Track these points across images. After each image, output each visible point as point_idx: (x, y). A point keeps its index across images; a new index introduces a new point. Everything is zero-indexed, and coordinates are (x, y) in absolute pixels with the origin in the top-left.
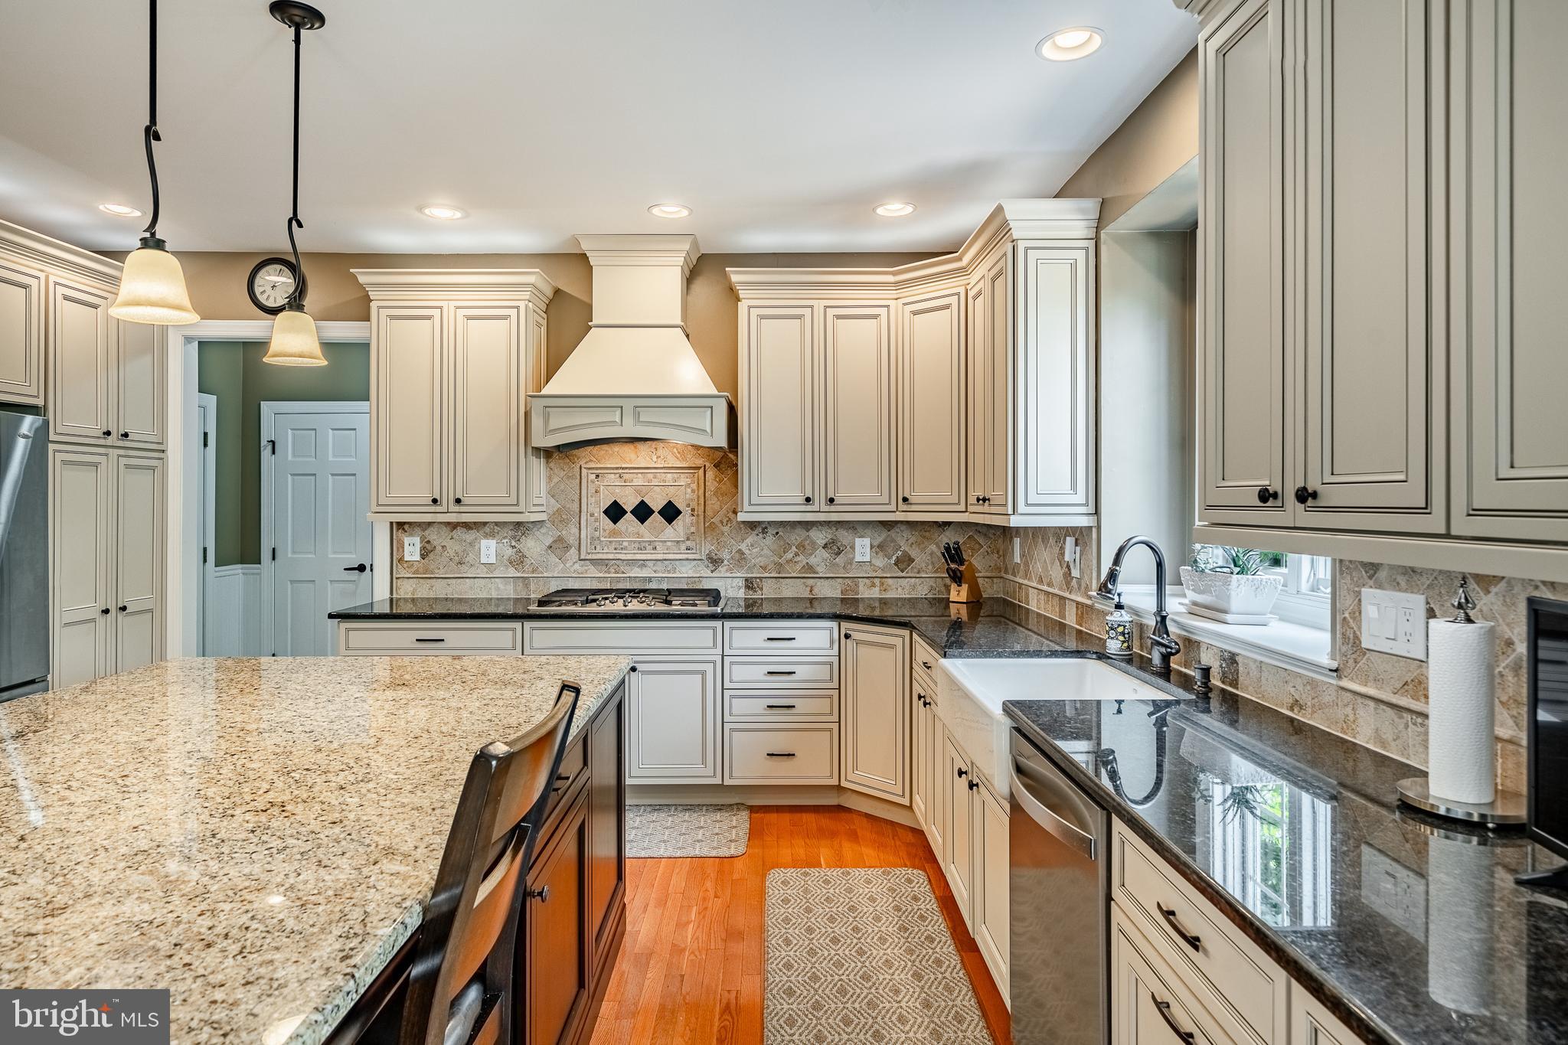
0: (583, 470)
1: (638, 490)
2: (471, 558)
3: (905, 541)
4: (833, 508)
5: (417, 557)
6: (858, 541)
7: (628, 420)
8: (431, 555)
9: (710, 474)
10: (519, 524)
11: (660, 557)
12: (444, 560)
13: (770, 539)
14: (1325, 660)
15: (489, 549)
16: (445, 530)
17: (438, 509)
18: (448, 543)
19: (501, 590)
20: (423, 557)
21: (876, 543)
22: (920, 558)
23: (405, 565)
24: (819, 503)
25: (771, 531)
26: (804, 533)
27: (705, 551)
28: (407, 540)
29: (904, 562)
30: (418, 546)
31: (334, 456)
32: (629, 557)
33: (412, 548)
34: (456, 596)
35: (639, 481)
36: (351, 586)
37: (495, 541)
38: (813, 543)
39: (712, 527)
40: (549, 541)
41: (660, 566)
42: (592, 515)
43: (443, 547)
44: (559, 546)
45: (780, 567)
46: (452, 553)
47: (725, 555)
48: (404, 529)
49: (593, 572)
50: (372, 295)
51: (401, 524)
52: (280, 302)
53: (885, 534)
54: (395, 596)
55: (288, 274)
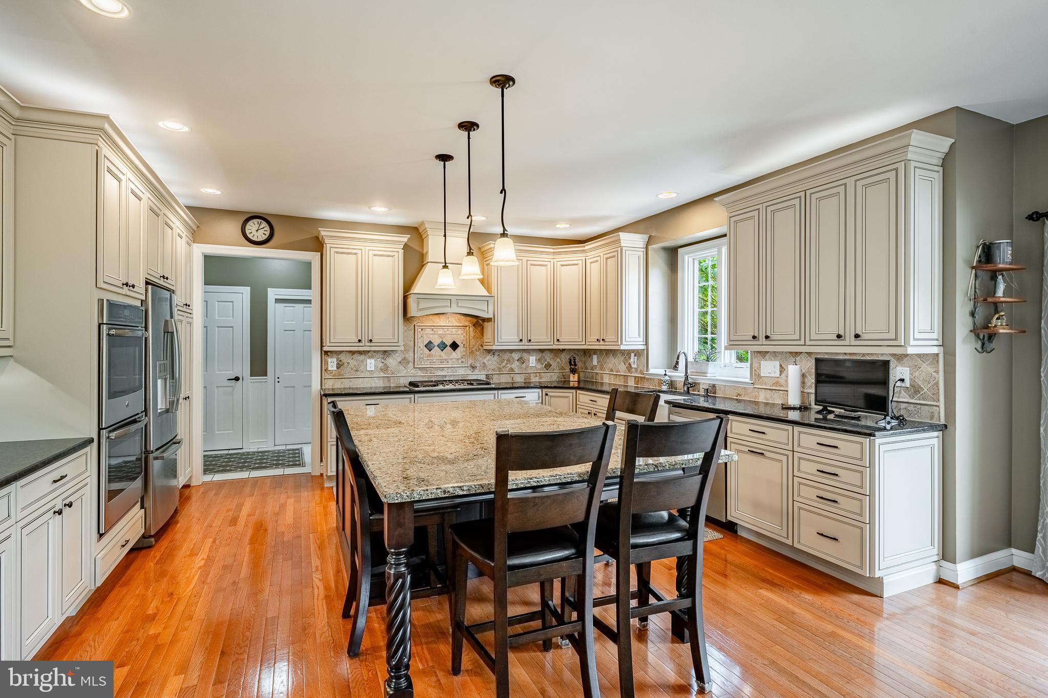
0: (416, 327)
1: (440, 336)
2: (362, 368)
3: (548, 357)
4: (530, 344)
5: (335, 368)
6: (531, 358)
7: (454, 305)
8: (342, 367)
9: (471, 329)
10: (385, 352)
11: (450, 366)
12: (349, 369)
13: (496, 358)
15: (371, 364)
16: (349, 355)
17: (360, 344)
18: (351, 361)
19: (378, 384)
20: (338, 368)
21: (538, 358)
22: (554, 364)
23: (328, 372)
24: (525, 342)
25: (497, 354)
26: (510, 355)
27: (469, 363)
28: (330, 360)
29: (548, 366)
30: (335, 363)
31: (219, 316)
32: (436, 366)
33: (332, 363)
34: (355, 386)
35: (441, 332)
36: (230, 389)
37: (373, 360)
38: (513, 359)
39: (472, 352)
40: (400, 359)
41: (450, 370)
42: (420, 347)
43: (348, 363)
44: (404, 362)
45: (500, 369)
46: (352, 366)
47: (478, 365)
48: (328, 355)
49: (420, 373)
50: (326, 241)
51: (326, 353)
52: (260, 239)
53: (541, 354)
54: (323, 387)
55: (264, 224)
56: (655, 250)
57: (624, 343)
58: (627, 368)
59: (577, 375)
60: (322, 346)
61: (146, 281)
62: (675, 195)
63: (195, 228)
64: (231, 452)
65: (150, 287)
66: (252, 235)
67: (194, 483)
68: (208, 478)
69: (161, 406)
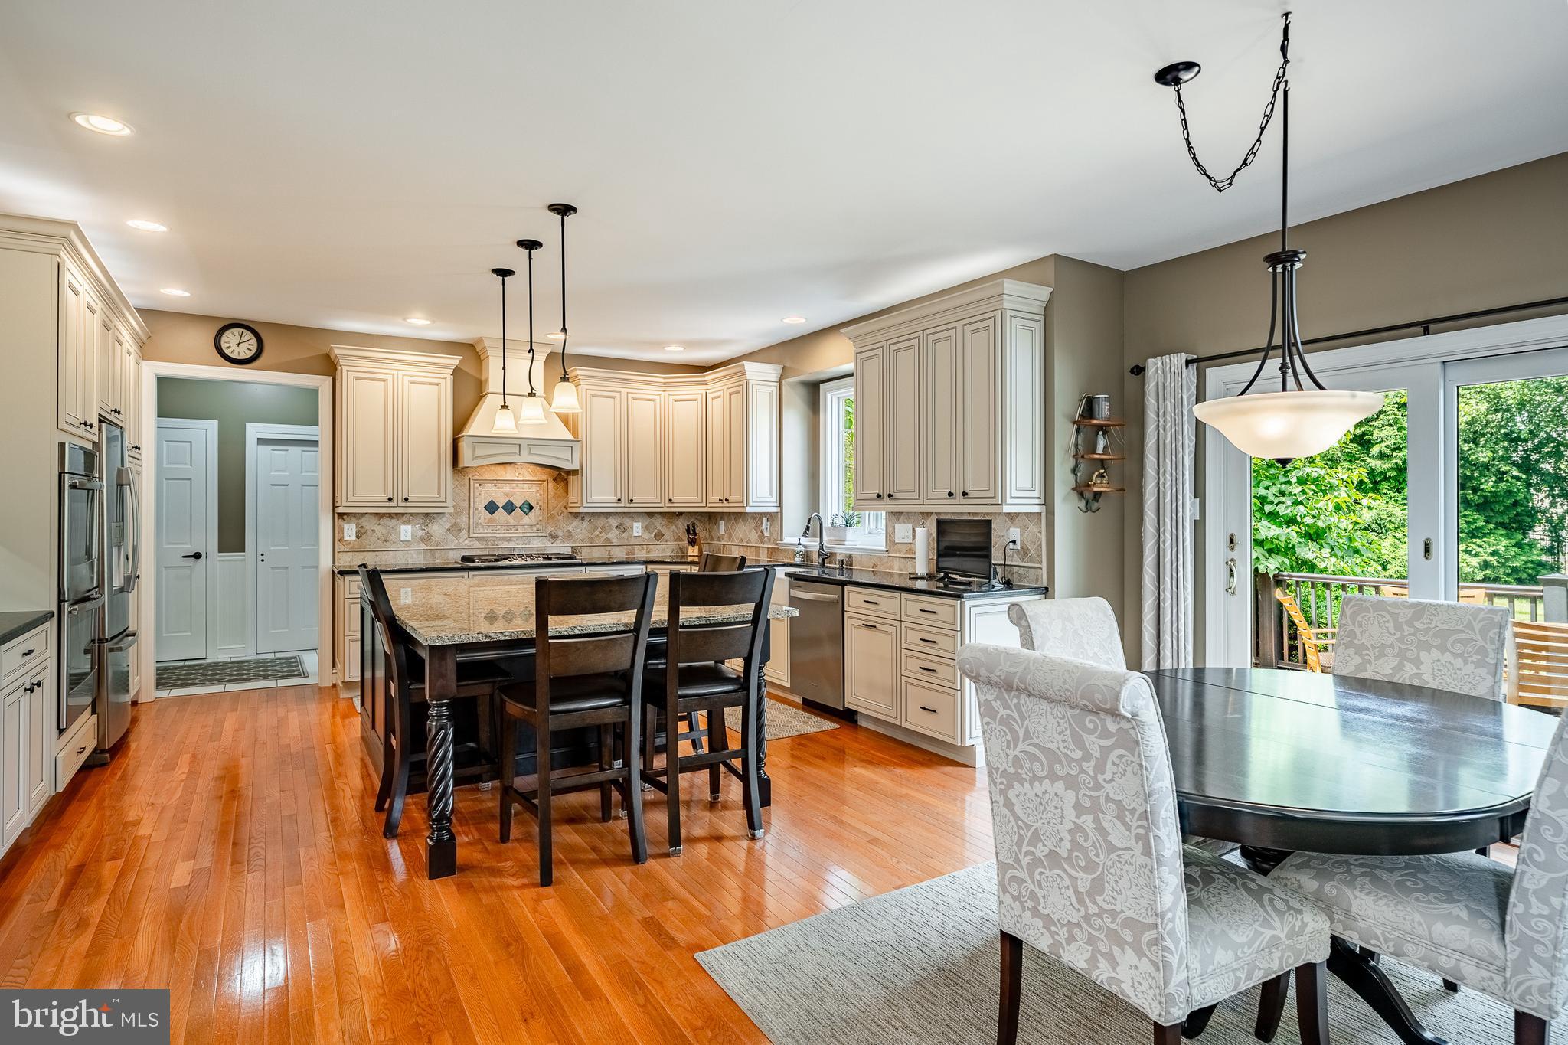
0: (472, 481)
1: (506, 493)
2: (393, 537)
3: (659, 524)
4: (632, 505)
5: (354, 538)
6: (635, 524)
7: (524, 452)
8: (364, 536)
9: (551, 485)
10: (427, 514)
11: (521, 535)
12: (374, 539)
13: (586, 523)
14: (883, 548)
15: (406, 531)
16: (374, 519)
17: (391, 504)
18: (377, 528)
19: (418, 560)
20: (358, 537)
21: (644, 525)
22: (667, 534)
23: (344, 543)
24: (625, 502)
25: (587, 519)
26: (605, 520)
27: (548, 532)
28: (346, 526)
29: (659, 536)
30: (354, 530)
31: (168, 463)
32: (501, 535)
33: (349, 531)
34: (383, 563)
35: (507, 488)
37: (410, 527)
38: (611, 525)
39: (552, 517)
40: (448, 526)
41: (520, 541)
42: (477, 509)
43: (373, 530)
44: (454, 529)
45: (591, 540)
46: (379, 535)
47: (560, 533)
48: (343, 519)
49: (477, 545)
50: (342, 362)
51: (341, 515)
52: (243, 356)
53: (649, 520)
54: (336, 564)
55: (248, 335)
56: (791, 385)
57: (751, 504)
58: (759, 536)
59: (697, 547)
60: (334, 507)
61: (99, 418)
62: (804, 320)
63: (145, 338)
64: (187, 663)
65: (104, 425)
66: (230, 350)
67: (142, 699)
68: (163, 693)
69: (118, 582)
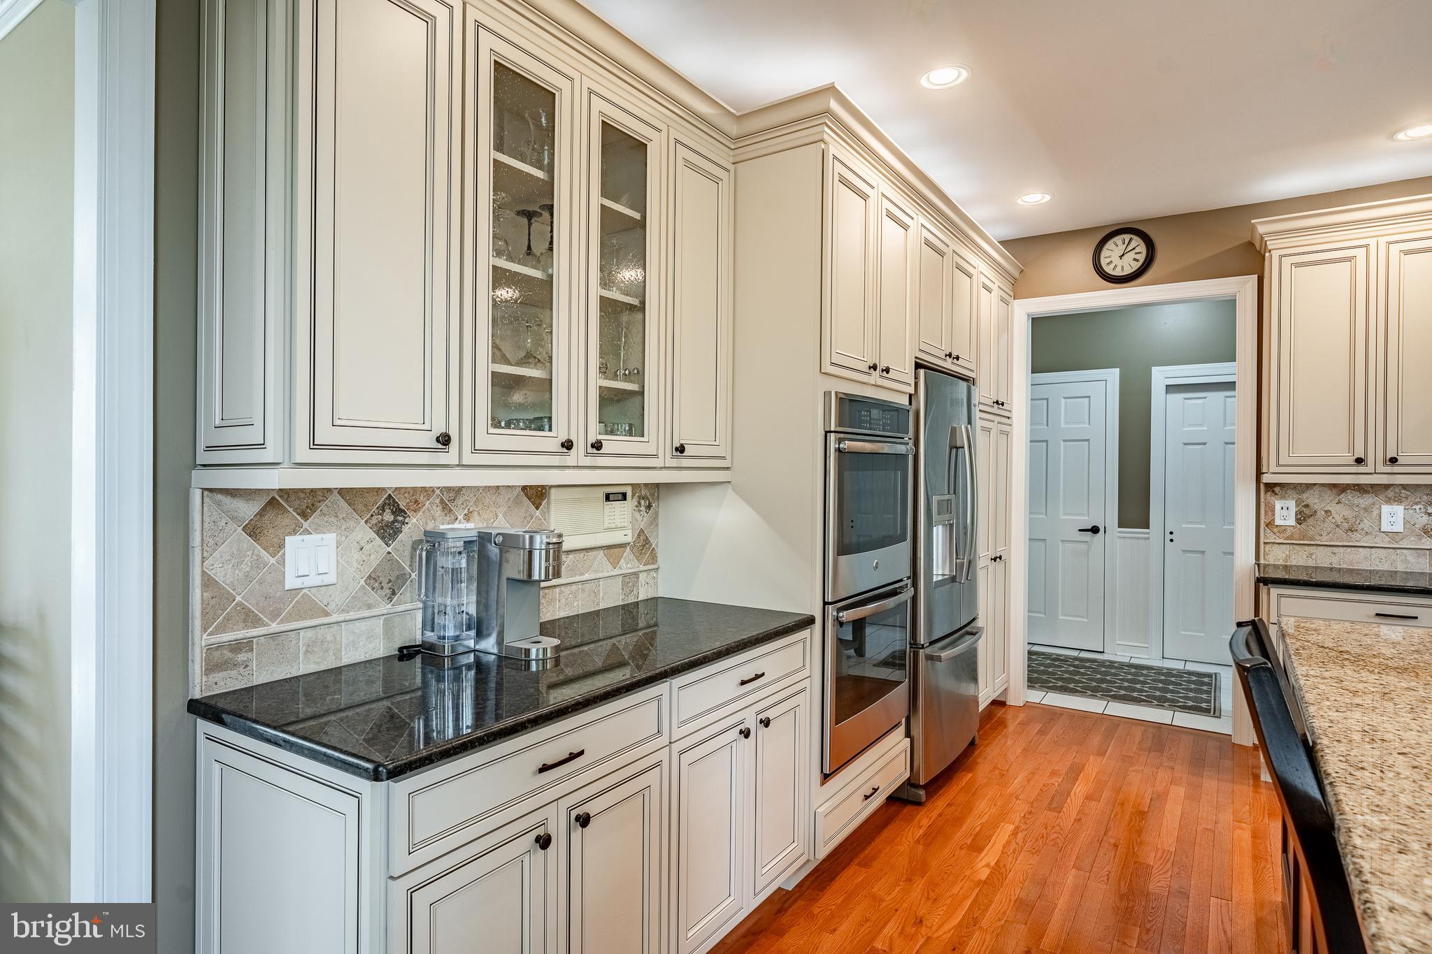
2: (1366, 524)
5: (1292, 522)
8: (1311, 521)
12: (1328, 525)
15: (1394, 516)
16: (1329, 495)
17: (1362, 469)
18: (1334, 508)
19: (1410, 563)
20: (1299, 521)
23: (1276, 530)
28: (1278, 505)
30: (1293, 509)
31: (1066, 423)
33: (1285, 512)
34: (1345, 566)
36: (1084, 546)
37: (1402, 507)
43: (1326, 512)
46: (1339, 519)
48: (1273, 491)
50: (1270, 245)
51: (1270, 487)
52: (1128, 271)
54: (1262, 561)
55: (1137, 241)
60: (1259, 473)
61: (916, 362)
63: (1016, 274)
64: (1084, 655)
65: (922, 372)
66: (1112, 266)
67: (1012, 701)
68: (1036, 696)
69: (940, 570)
